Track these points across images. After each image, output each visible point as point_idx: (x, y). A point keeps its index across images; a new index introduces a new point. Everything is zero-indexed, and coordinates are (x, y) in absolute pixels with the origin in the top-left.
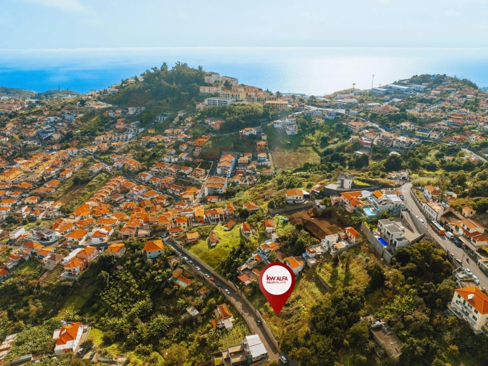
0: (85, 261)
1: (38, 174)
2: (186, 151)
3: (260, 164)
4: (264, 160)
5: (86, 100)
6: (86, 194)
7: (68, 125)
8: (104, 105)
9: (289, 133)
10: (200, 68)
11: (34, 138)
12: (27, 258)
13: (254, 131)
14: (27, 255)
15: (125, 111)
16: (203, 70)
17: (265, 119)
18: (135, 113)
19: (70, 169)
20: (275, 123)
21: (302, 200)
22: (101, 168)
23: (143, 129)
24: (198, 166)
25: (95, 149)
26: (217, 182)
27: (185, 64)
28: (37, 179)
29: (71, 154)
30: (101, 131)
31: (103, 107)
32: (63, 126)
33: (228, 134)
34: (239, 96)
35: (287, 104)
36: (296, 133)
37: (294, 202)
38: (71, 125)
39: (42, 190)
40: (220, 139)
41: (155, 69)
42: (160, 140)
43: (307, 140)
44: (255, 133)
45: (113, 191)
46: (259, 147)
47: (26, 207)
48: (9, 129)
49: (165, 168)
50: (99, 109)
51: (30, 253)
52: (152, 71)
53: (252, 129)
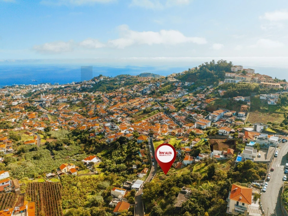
0: (116, 137)
1: (132, 106)
2: (199, 105)
3: (238, 118)
4: (242, 117)
5: (168, 77)
6: (145, 117)
7: (156, 88)
8: (175, 80)
9: (269, 103)
10: (231, 63)
11: (140, 92)
12: (102, 133)
13: (243, 99)
14: (103, 131)
15: (184, 83)
16: (232, 64)
17: (256, 93)
18: (188, 85)
19: (145, 106)
20: (261, 96)
21: (227, 134)
22: (157, 107)
23: (187, 93)
24: (201, 114)
25: (160, 99)
26: (203, 122)
27: (225, 61)
28: (131, 108)
29: (150, 100)
30: (168, 92)
31: (174, 81)
32: (153, 88)
33: (226, 99)
34: (246, 78)
35: (278, 86)
36: (275, 104)
37: (223, 134)
38: (157, 88)
39: (130, 113)
40: (220, 101)
41: (207, 63)
42: (191, 99)
43: (282, 110)
44: (244, 100)
45: (156, 118)
46: (242, 109)
47: (121, 118)
48: (135, 87)
49: (184, 112)
50: (171, 82)
51: (104, 131)
52: (205, 64)
53: (242, 97)
